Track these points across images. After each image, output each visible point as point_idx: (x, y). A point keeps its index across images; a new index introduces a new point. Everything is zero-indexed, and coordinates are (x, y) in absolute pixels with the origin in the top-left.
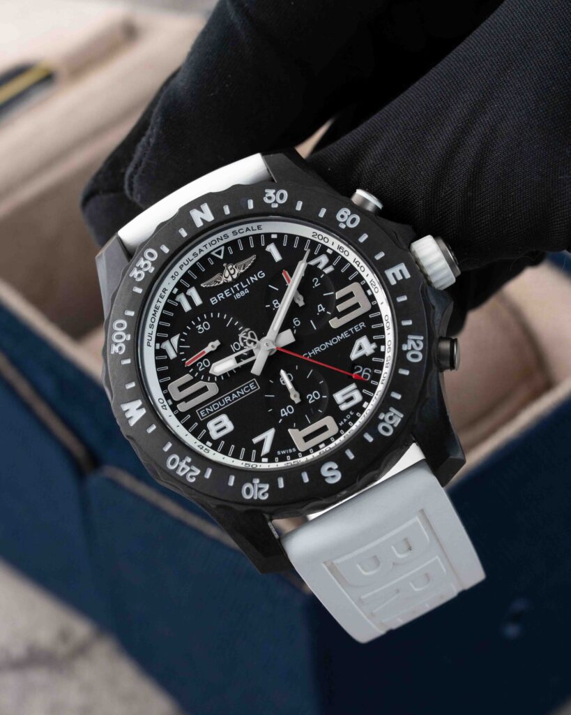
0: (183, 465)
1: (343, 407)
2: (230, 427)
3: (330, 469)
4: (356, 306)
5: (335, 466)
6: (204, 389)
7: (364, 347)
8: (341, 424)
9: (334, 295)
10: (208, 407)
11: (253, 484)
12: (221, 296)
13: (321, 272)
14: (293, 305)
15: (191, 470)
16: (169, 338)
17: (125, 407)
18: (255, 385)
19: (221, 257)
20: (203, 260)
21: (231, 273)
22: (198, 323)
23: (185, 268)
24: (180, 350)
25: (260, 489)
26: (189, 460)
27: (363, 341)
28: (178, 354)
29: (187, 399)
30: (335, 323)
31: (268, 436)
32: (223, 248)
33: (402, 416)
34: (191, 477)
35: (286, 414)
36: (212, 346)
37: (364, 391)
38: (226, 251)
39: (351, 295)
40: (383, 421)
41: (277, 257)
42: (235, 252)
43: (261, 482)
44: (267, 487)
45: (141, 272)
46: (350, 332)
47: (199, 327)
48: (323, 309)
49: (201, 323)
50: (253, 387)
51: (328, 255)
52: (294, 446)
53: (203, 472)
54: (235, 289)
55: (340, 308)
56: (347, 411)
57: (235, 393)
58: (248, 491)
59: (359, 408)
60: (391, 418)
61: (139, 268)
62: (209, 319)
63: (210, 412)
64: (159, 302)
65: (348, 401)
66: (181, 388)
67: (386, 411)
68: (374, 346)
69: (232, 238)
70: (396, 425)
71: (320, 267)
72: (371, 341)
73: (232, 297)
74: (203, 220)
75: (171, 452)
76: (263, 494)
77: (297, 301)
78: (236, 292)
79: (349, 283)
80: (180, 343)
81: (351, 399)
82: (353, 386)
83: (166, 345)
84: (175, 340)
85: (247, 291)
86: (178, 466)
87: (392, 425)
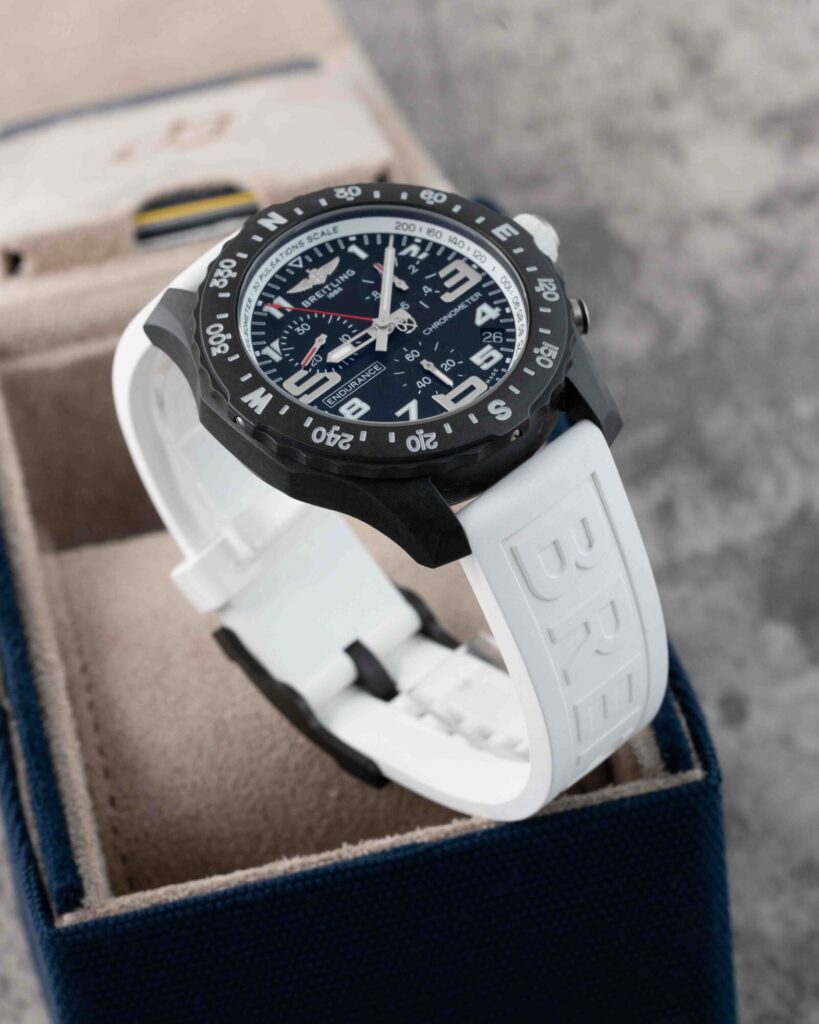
0: (331, 435)
1: (485, 367)
2: (366, 408)
3: (497, 407)
4: (465, 280)
5: (502, 403)
6: (325, 380)
7: (486, 313)
8: (488, 381)
9: (438, 275)
10: (335, 395)
11: (417, 436)
12: (312, 299)
13: (415, 259)
14: (396, 290)
15: (342, 438)
16: (268, 344)
17: (245, 399)
18: (379, 366)
19: (301, 266)
20: (282, 271)
21: (317, 276)
22: (295, 326)
23: (266, 280)
24: (283, 353)
25: (426, 439)
26: (338, 428)
27: (485, 307)
28: (283, 356)
29: (309, 391)
30: (447, 298)
31: (412, 407)
32: (300, 259)
33: (557, 349)
34: (345, 444)
35: (423, 385)
36: (321, 340)
37: (502, 349)
38: (304, 261)
39: (455, 272)
40: (539, 354)
41: (363, 255)
42: (315, 258)
43: (425, 432)
44: (433, 436)
45: (221, 280)
46: (466, 303)
47: (298, 329)
48: (430, 290)
49: (299, 325)
50: (377, 368)
51: (418, 244)
52: (443, 410)
53: (357, 436)
54: (326, 290)
55: (448, 284)
56: (491, 370)
57: (360, 377)
58: (414, 444)
59: (502, 364)
60: (546, 351)
61: (219, 278)
62: (306, 321)
63: (339, 399)
64: (246, 313)
65: (488, 360)
66: (299, 383)
67: (540, 346)
68: (498, 310)
69: (308, 246)
70: (554, 357)
71: (413, 255)
72: (494, 306)
73: (325, 298)
74: (276, 224)
75: (313, 426)
76: (431, 444)
77: (398, 285)
78: (328, 292)
79: (447, 263)
80: (281, 347)
81: (491, 358)
82: (489, 347)
83: (267, 351)
84: (276, 344)
85: (340, 289)
86: (327, 437)
87: (550, 358)
